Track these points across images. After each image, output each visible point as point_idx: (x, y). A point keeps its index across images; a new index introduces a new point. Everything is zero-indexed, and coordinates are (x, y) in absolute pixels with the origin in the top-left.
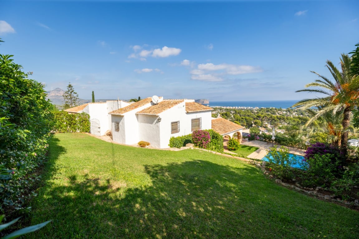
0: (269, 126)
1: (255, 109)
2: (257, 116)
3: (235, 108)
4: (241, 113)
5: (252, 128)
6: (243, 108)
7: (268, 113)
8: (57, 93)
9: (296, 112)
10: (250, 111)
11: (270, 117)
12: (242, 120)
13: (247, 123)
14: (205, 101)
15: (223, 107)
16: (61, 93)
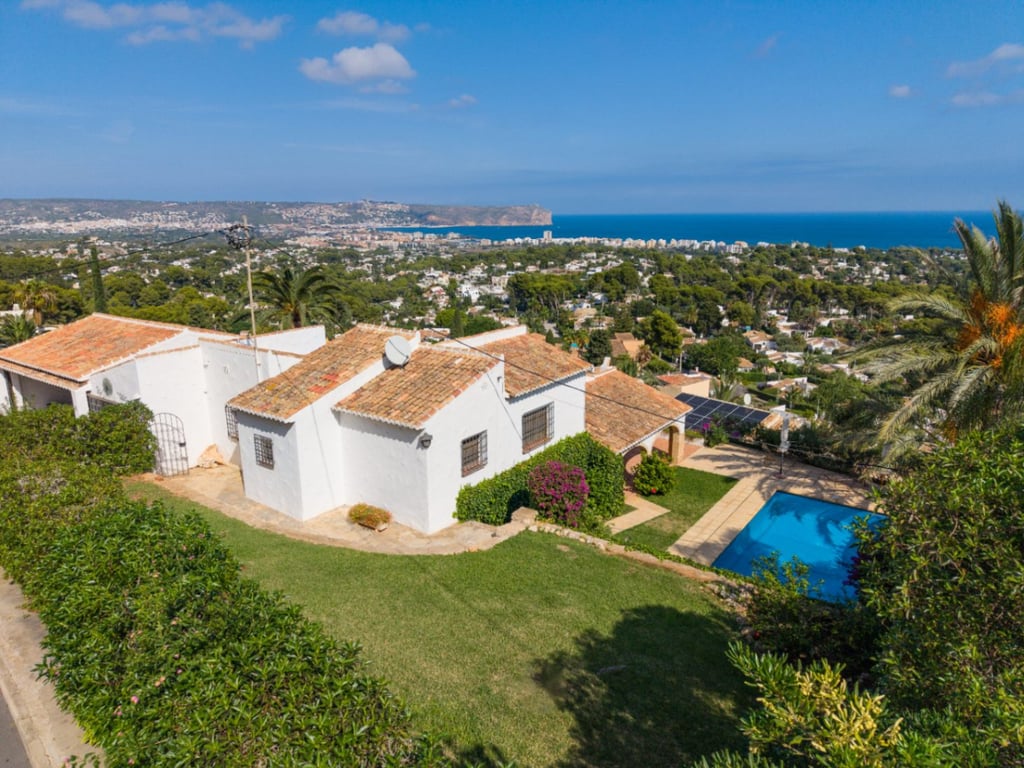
0: (784, 326)
1: (733, 249)
2: (740, 285)
3: (658, 244)
4: (679, 269)
5: (721, 331)
6: (686, 243)
7: (782, 268)
9: (884, 264)
10: (714, 258)
11: (789, 288)
12: (684, 299)
13: (699, 314)
14: (535, 212)
15: (607, 243)
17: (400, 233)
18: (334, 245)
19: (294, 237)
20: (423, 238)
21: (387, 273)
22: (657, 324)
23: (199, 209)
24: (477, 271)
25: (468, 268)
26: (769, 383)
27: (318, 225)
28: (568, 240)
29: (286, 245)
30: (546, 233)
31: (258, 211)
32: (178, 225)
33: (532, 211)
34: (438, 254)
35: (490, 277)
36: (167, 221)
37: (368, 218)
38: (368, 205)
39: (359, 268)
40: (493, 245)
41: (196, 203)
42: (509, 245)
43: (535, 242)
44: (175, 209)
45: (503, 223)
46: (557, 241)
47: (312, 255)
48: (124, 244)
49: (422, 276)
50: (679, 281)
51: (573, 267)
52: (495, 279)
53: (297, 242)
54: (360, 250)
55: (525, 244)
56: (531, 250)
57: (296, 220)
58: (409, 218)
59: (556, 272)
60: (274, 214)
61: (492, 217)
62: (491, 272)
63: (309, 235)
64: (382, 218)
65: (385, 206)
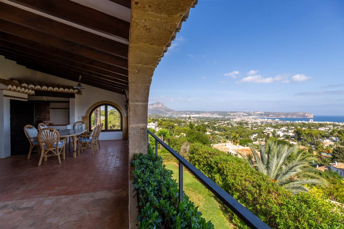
8: (157, 105)
14: (307, 114)
16: (160, 106)
17: (261, 119)
18: (242, 121)
19: (233, 119)
20: (268, 120)
21: (255, 128)
23: (213, 113)
24: (284, 129)
25: (280, 128)
27: (239, 116)
28: (320, 122)
29: (230, 121)
30: (311, 120)
31: (225, 113)
32: (208, 116)
33: (305, 114)
34: (271, 124)
37: (252, 115)
38: (252, 112)
39: (247, 126)
40: (290, 123)
41: (212, 112)
42: (296, 123)
43: (306, 122)
44: (208, 113)
45: (295, 117)
46: (315, 122)
47: (236, 123)
48: (197, 119)
49: (265, 129)
51: (322, 129)
52: (290, 131)
54: (249, 122)
55: (302, 123)
56: (304, 124)
57: (234, 115)
58: (264, 115)
60: (229, 114)
61: (291, 115)
62: (288, 129)
63: (236, 119)
64: (256, 115)
65: (257, 112)
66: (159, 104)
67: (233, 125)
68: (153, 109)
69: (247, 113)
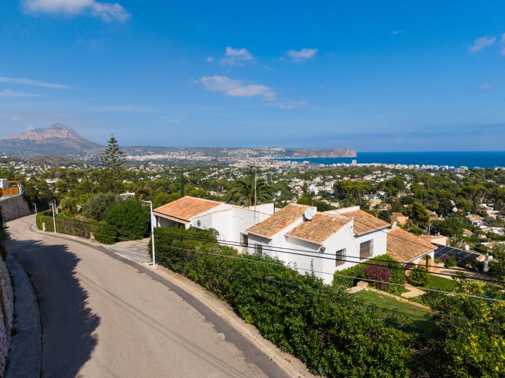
0: (491, 213)
1: (459, 170)
2: (464, 190)
3: (415, 167)
4: (427, 180)
5: (452, 214)
6: (431, 167)
7: (489, 181)
8: (57, 132)
10: (448, 174)
11: (494, 192)
12: (431, 196)
13: (439, 205)
14: (348, 151)
15: (386, 166)
16: (63, 134)
17: (281, 161)
18: (250, 167)
19: (233, 163)
20: (291, 164)
21: (274, 180)
22: (416, 209)
23: (192, 151)
24: (318, 180)
25: (313, 178)
26: (482, 243)
27: (243, 157)
28: (366, 165)
29: (229, 167)
30: (353, 161)
31: (217, 151)
32: (184, 157)
33: (346, 150)
34: (298, 171)
35: (324, 182)
36: (180, 156)
37: (265, 154)
38: (266, 148)
39: (261, 177)
40: (326, 167)
41: (192, 148)
42: (334, 167)
43: (348, 165)
44: (183, 150)
45: (331, 156)
46: (359, 165)
47: (240, 171)
48: (162, 166)
49: (290, 181)
50: (427, 187)
51: (368, 178)
52: (327, 183)
53: (234, 165)
54: (262, 169)
55: (342, 166)
56: (346, 169)
57: (234, 155)
58: (285, 154)
59: (359, 180)
60: (224, 153)
61: (326, 153)
62: (325, 180)
63: (239, 162)
64: (272, 154)
65: (274, 149)
66: (61, 129)
67: (237, 175)
68: (46, 142)
69: (256, 150)
